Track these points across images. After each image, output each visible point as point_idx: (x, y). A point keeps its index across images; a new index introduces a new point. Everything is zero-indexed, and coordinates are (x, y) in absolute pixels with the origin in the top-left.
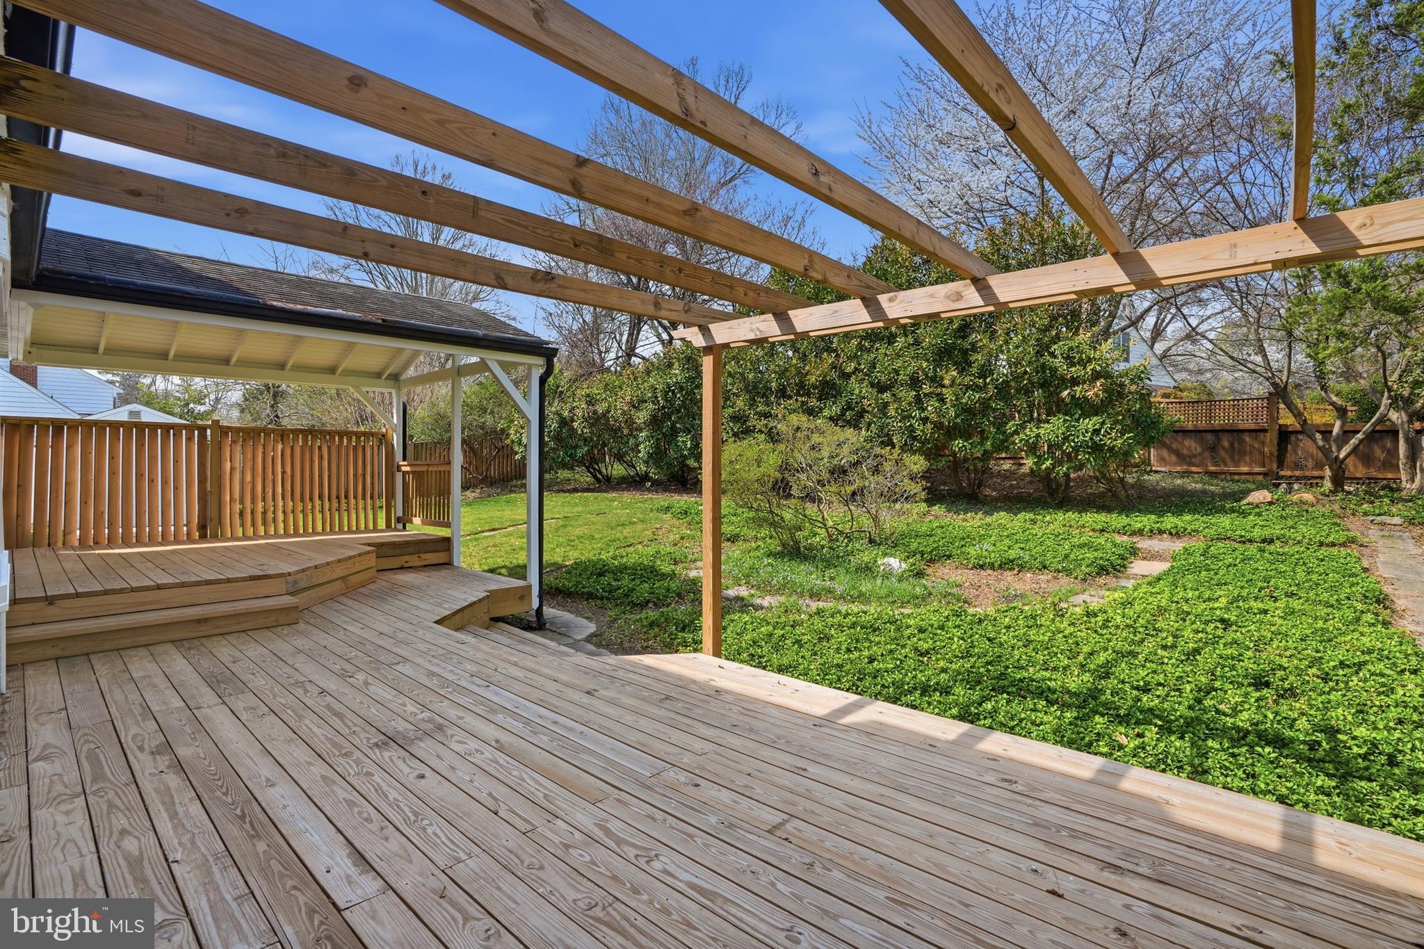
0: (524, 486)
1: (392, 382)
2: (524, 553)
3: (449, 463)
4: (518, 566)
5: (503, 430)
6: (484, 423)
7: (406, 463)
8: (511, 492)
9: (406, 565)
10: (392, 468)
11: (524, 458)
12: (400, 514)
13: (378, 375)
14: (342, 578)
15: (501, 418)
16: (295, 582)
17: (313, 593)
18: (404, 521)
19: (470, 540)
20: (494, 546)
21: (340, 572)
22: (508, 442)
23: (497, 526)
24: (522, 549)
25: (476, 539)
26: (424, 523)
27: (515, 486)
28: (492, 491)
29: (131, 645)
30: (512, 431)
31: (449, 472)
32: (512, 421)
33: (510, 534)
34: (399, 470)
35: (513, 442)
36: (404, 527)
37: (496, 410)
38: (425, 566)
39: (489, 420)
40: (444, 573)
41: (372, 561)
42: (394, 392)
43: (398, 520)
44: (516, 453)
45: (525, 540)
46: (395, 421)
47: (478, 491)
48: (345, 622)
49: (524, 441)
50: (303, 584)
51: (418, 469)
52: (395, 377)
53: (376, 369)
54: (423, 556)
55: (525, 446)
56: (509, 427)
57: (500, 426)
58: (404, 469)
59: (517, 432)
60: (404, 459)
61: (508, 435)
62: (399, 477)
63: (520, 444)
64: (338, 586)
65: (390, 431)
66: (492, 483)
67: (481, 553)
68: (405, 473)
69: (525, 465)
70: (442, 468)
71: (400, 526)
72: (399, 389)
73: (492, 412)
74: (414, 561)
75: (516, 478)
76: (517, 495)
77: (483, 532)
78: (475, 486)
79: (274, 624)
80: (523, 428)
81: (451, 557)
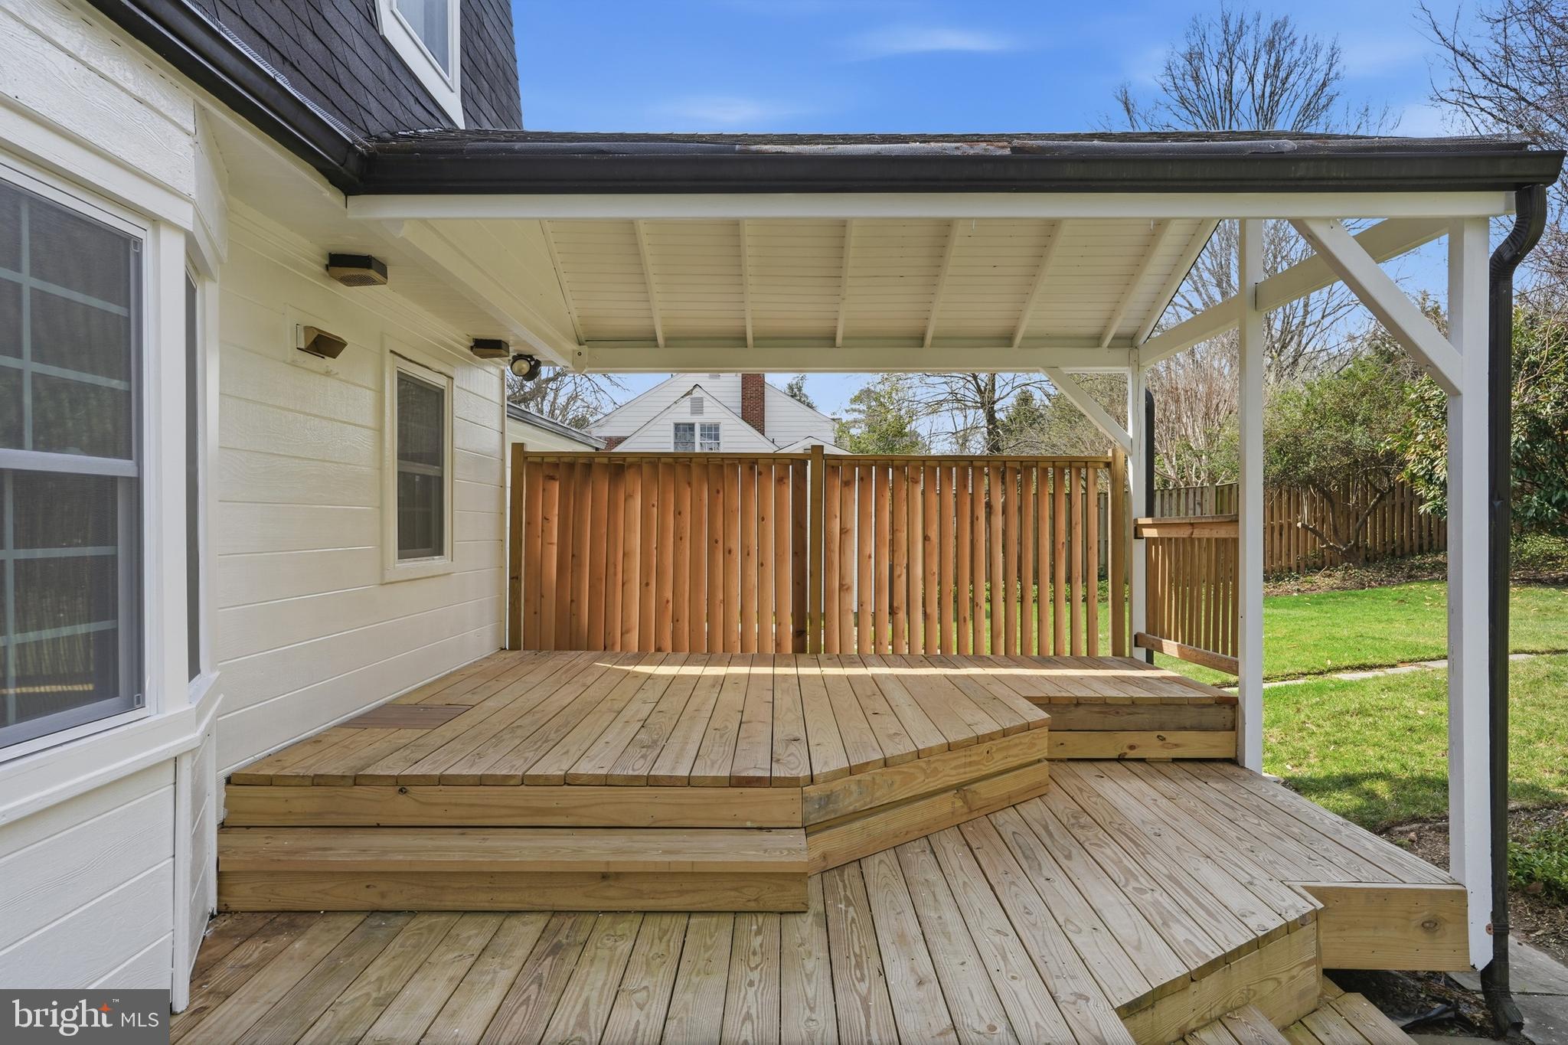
0: (1441, 567)
1: (1121, 354)
2: (1440, 743)
3: (1235, 521)
4: (1424, 781)
5: (1390, 456)
6: (1349, 442)
7: (1149, 521)
8: (1411, 578)
9: (1132, 754)
10: (1123, 531)
11: (1440, 510)
12: (1140, 627)
13: (1096, 340)
14: (959, 788)
15: (1385, 431)
16: (828, 799)
17: (877, 824)
18: (1149, 645)
19: (1305, 690)
20: (1361, 712)
21: (951, 773)
22: (1403, 477)
23: (1371, 660)
24: (1434, 729)
25: (1320, 690)
26: (1184, 656)
27: (1420, 568)
28: (1367, 574)
29: (487, 906)
30: (1410, 456)
31: (1236, 541)
32: (1412, 435)
33: (1401, 686)
34: (1137, 536)
35: (1413, 477)
36: (1150, 659)
37: (1374, 415)
38: (1175, 760)
39: (1360, 437)
40: (1213, 790)
41: (1041, 745)
42: (1126, 371)
43: (1138, 641)
44: (1422, 501)
45: (1442, 706)
46: (1130, 433)
47: (1339, 574)
48: (901, 938)
49: (1441, 473)
50: (851, 802)
51: (1174, 533)
52: (1128, 341)
53: (1091, 328)
54: (1172, 737)
55: (1444, 485)
56: (1405, 448)
57: (1383, 447)
58: (1148, 533)
59: (1422, 455)
60: (1150, 513)
61: (1403, 464)
62: (1138, 549)
63: (1430, 481)
64: (945, 805)
65: (1121, 454)
66: (1369, 560)
67: (1328, 726)
68: (1150, 541)
69: (1442, 527)
70: (1222, 533)
71: (1140, 654)
72: (1138, 366)
73: (1367, 421)
74: (1149, 745)
75: (1421, 551)
76: (1424, 587)
77: (1338, 670)
78: (1333, 565)
79: (753, 906)
80: (1436, 447)
81: (1238, 744)
